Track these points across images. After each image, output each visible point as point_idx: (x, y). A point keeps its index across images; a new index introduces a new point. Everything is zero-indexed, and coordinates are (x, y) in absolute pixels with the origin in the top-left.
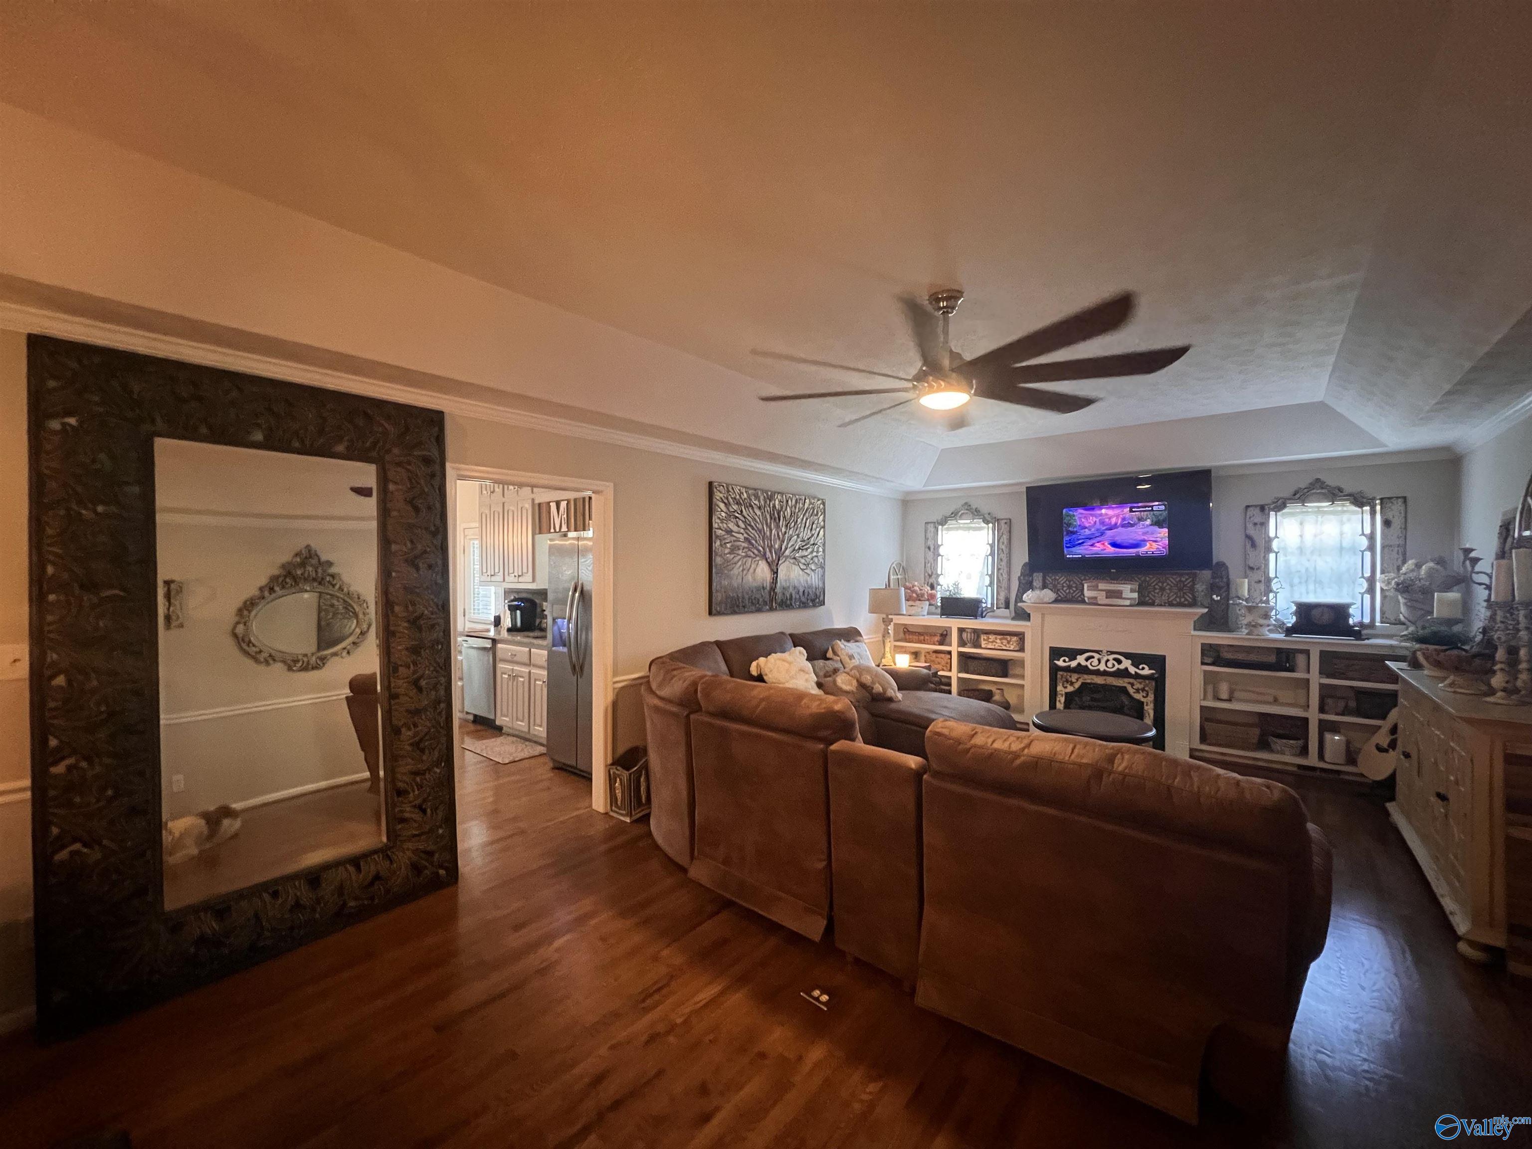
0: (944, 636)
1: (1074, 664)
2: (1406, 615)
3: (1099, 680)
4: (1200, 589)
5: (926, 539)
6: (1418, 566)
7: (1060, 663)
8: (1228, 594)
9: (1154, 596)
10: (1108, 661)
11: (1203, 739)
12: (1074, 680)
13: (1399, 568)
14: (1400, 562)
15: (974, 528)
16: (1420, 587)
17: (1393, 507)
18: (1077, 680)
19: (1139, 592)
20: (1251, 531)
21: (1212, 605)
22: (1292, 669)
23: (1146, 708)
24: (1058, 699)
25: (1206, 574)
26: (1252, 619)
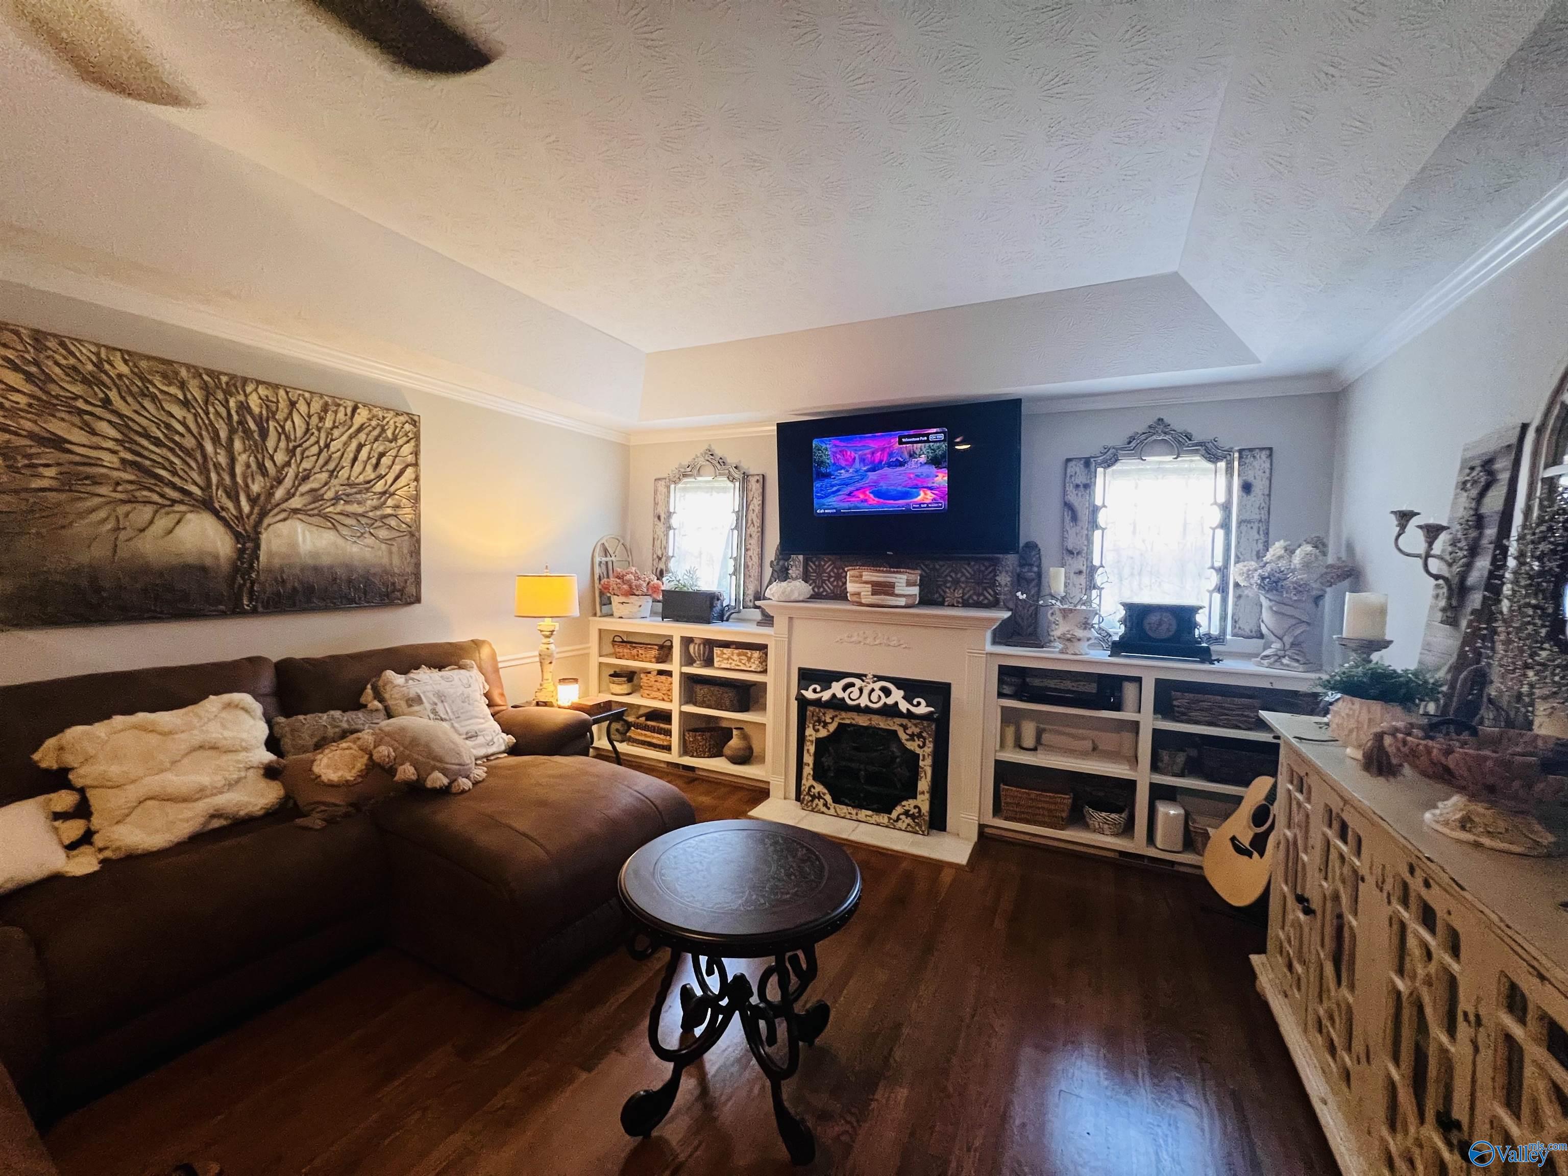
0: (664, 651)
1: (826, 696)
2: (1271, 626)
3: (862, 721)
4: (1003, 583)
5: (656, 504)
6: (1289, 551)
7: (809, 694)
8: (1039, 591)
9: (945, 592)
10: (873, 690)
11: (997, 810)
12: (828, 720)
13: (1259, 556)
14: (1261, 546)
15: (717, 488)
16: (1296, 583)
17: (1255, 463)
18: (833, 719)
19: (921, 585)
20: (1072, 497)
21: (1016, 608)
22: (1118, 707)
23: (921, 763)
24: (806, 748)
25: (1011, 560)
26: (1068, 628)
